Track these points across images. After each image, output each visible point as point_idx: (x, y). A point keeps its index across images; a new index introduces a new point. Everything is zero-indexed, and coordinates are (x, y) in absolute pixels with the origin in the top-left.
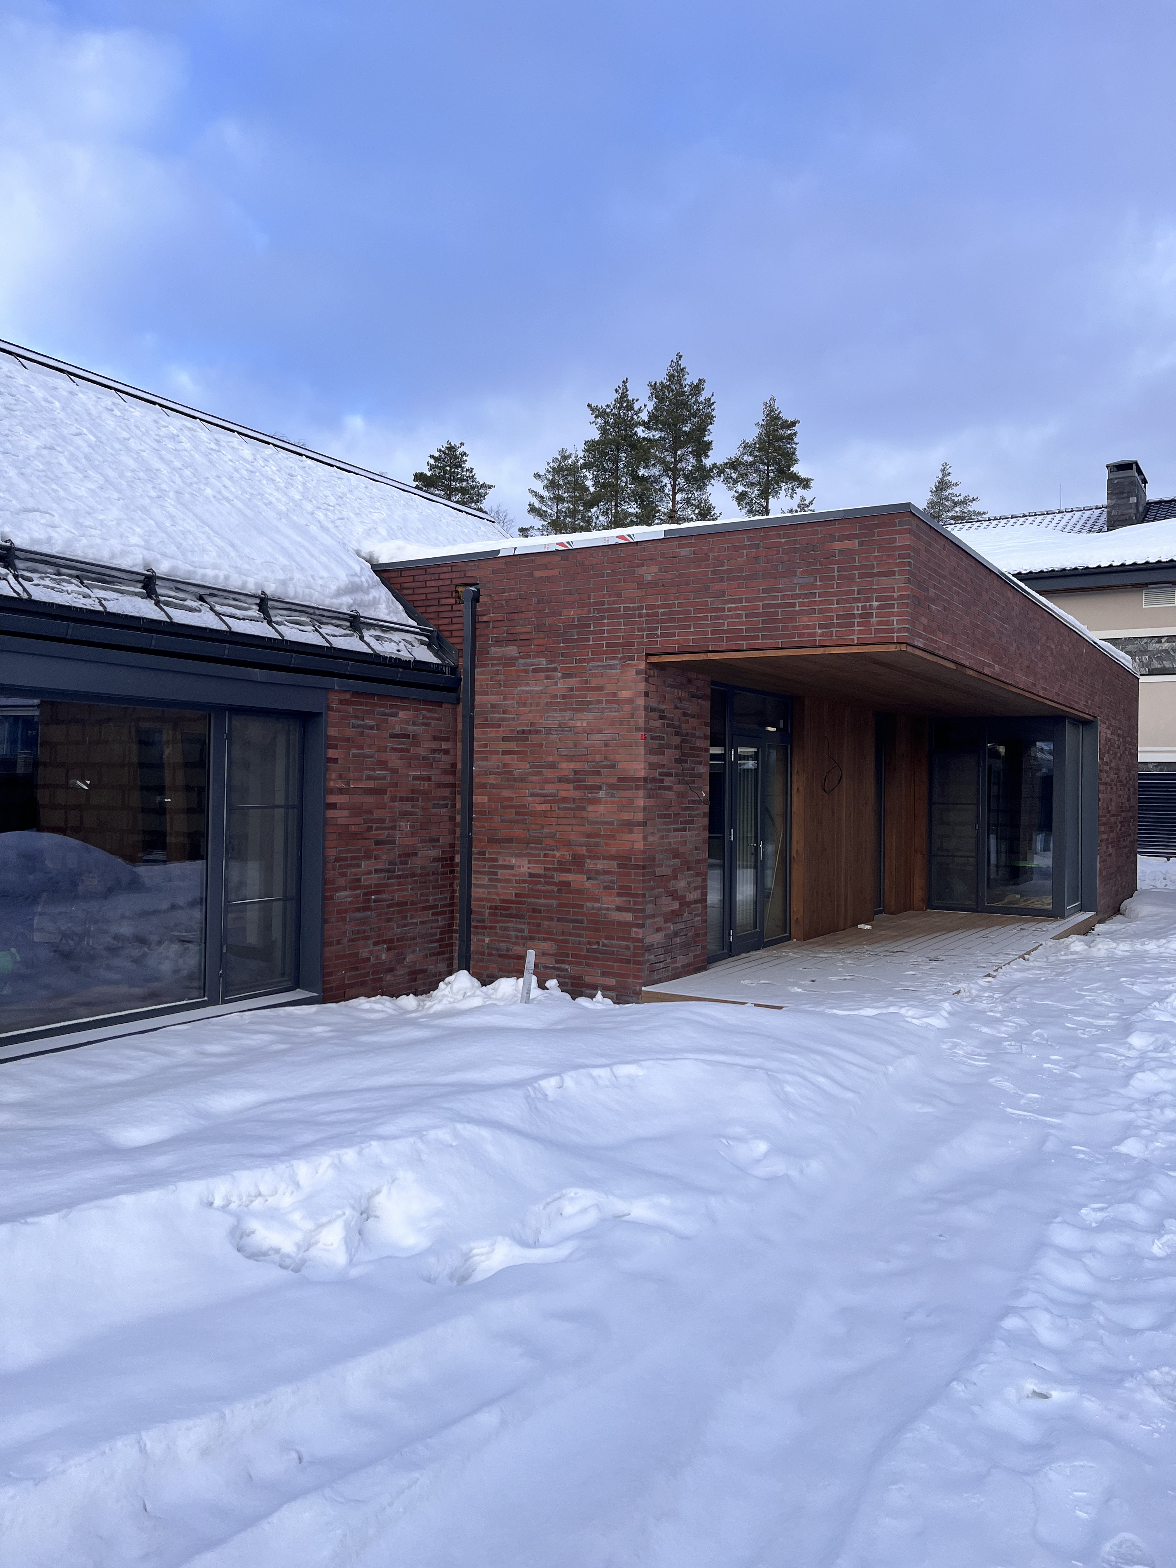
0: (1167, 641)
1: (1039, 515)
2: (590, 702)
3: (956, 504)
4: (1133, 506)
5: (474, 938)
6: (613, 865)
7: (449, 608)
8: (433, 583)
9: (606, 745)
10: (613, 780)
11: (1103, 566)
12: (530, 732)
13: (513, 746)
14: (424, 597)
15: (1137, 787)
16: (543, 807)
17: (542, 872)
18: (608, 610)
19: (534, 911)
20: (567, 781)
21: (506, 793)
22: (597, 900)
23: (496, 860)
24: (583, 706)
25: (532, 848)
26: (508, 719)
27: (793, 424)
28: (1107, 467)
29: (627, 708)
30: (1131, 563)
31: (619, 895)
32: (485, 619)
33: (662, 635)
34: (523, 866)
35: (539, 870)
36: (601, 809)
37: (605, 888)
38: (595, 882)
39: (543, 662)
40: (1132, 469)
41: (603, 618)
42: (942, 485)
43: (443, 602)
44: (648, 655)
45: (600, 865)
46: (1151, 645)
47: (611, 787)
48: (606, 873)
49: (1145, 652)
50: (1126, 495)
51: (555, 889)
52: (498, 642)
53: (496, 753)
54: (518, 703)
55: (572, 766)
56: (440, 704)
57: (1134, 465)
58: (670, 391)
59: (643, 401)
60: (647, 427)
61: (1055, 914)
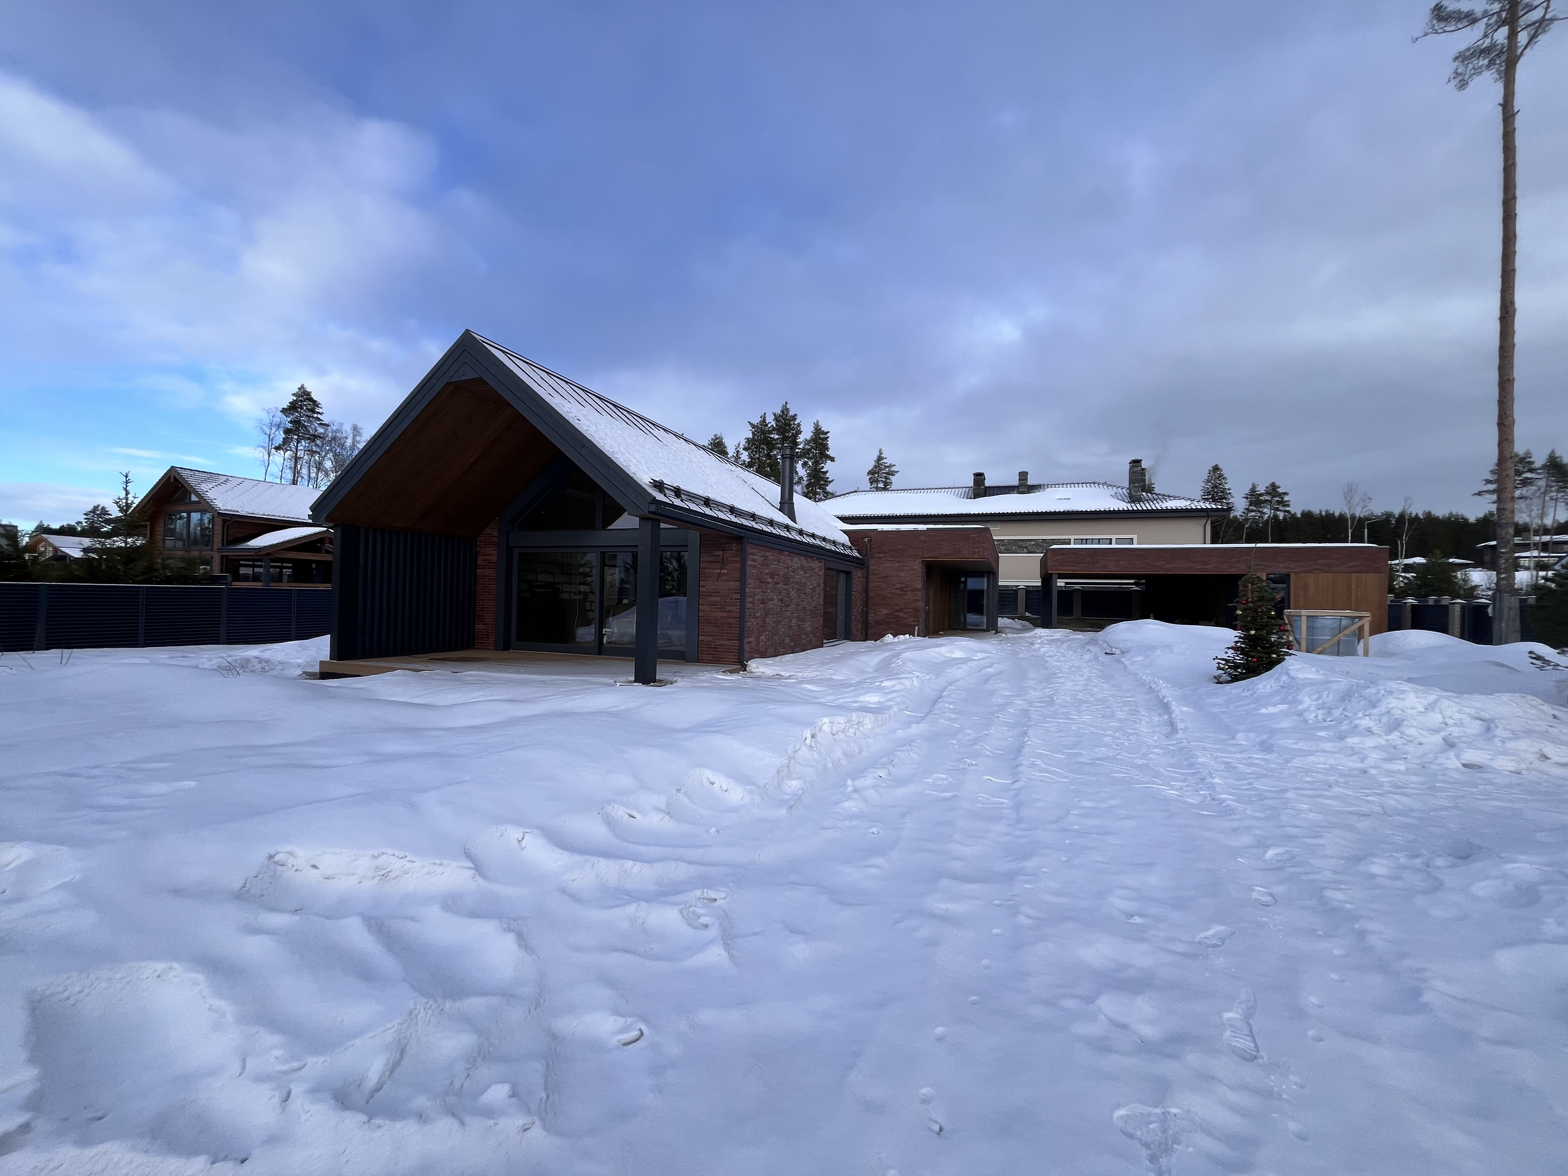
2: (905, 569)
3: (886, 467)
4: (982, 490)
5: (869, 630)
6: (911, 610)
7: (861, 543)
8: (857, 536)
9: (909, 580)
10: (911, 589)
12: (887, 576)
13: (882, 580)
14: (853, 540)
16: (892, 596)
18: (910, 546)
19: (889, 622)
20: (898, 589)
21: (879, 592)
22: (908, 619)
23: (876, 610)
24: (903, 570)
25: (888, 607)
26: (880, 573)
27: (828, 432)
28: (973, 474)
29: (916, 571)
30: (987, 513)
32: (873, 546)
33: (925, 554)
34: (885, 612)
35: (890, 612)
36: (908, 596)
37: (910, 616)
38: (907, 615)
39: (891, 559)
40: (981, 475)
41: (909, 548)
42: (880, 458)
43: (859, 541)
44: (921, 558)
45: (908, 610)
47: (911, 591)
48: (909, 612)
50: (979, 485)
51: (895, 617)
52: (877, 553)
53: (877, 582)
54: (883, 569)
55: (900, 585)
56: (862, 568)
57: (981, 473)
58: (782, 418)
59: (771, 421)
60: (772, 433)
61: (987, 630)
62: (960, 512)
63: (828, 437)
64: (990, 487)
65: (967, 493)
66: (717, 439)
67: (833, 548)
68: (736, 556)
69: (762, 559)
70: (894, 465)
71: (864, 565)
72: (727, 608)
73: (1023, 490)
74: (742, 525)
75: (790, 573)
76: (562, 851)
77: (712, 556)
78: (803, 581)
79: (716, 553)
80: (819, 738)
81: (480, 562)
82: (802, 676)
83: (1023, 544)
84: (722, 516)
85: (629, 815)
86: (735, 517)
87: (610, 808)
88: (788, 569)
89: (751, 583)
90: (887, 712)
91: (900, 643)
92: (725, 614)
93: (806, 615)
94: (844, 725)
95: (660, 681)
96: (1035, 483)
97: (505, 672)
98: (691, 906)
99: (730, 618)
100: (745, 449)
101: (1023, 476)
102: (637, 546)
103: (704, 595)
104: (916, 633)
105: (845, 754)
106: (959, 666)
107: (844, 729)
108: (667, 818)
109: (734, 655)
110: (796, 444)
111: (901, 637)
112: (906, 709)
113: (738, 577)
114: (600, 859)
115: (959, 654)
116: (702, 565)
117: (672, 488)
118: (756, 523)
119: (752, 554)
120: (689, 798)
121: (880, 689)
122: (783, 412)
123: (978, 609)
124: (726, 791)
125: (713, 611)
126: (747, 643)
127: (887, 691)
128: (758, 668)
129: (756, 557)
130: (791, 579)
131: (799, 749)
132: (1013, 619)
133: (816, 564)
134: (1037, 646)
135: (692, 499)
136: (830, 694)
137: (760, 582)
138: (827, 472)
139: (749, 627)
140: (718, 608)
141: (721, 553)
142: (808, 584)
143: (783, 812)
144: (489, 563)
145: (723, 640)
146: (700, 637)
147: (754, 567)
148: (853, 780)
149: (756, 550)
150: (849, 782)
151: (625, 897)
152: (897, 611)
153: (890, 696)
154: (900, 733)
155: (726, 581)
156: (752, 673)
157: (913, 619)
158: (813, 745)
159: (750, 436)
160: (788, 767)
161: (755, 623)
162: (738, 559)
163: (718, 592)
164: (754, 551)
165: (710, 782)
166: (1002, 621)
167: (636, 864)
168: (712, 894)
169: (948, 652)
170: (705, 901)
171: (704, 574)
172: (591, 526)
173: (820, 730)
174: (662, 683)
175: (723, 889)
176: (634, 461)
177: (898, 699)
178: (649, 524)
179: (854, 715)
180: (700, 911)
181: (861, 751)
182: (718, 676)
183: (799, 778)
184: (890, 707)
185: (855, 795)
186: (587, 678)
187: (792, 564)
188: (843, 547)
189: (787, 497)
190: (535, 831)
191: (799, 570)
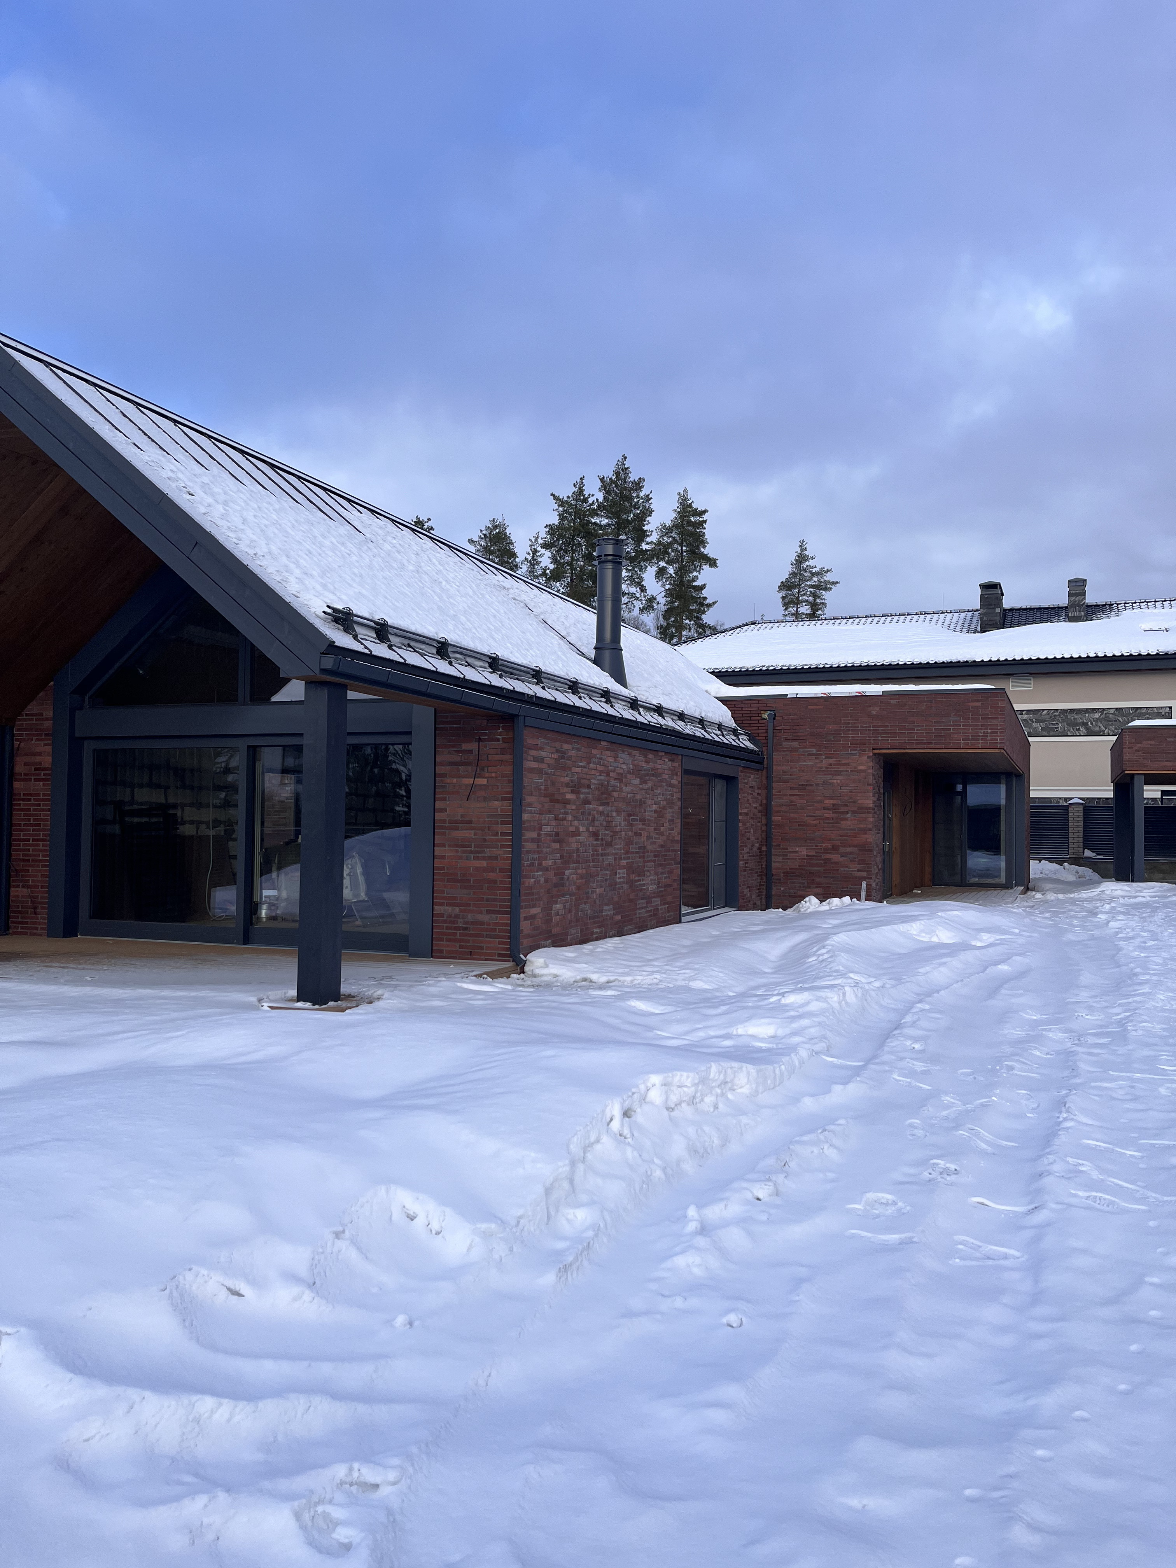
1: (927, 614)
2: (842, 771)
3: (813, 575)
4: (998, 614)
5: (774, 888)
6: (855, 850)
7: (757, 722)
8: (747, 709)
9: (850, 792)
10: (855, 809)
12: (807, 785)
13: (797, 792)
14: (741, 715)
16: (815, 822)
17: (814, 854)
18: (851, 727)
19: (810, 873)
20: (828, 809)
21: (792, 815)
22: (847, 867)
23: (787, 849)
24: (838, 773)
25: (808, 843)
26: (794, 779)
27: (704, 512)
28: (980, 586)
29: (863, 774)
30: (1003, 659)
31: (858, 864)
32: (778, 728)
33: (881, 740)
34: (804, 852)
35: (813, 853)
36: (849, 823)
37: (851, 861)
38: (845, 858)
39: (814, 751)
40: (997, 588)
41: (849, 730)
43: (752, 718)
44: (873, 749)
45: (849, 850)
47: (853, 812)
48: (851, 853)
50: (993, 606)
51: (822, 862)
52: (786, 740)
53: (787, 795)
54: (799, 770)
55: (832, 802)
56: (759, 770)
57: (997, 585)
58: (617, 486)
59: (595, 494)
60: (597, 515)
61: (1007, 886)
62: (954, 658)
63: (705, 521)
64: (1012, 610)
65: (967, 622)
66: (496, 527)
67: (699, 732)
68: (503, 751)
69: (555, 756)
70: (828, 571)
71: (761, 763)
72: (488, 852)
73: (1077, 614)
74: (514, 692)
75: (612, 782)
76: (71, 1375)
77: (458, 752)
78: (638, 797)
79: (465, 746)
80: (639, 1117)
81: (19, 769)
82: (632, 981)
83: (1079, 718)
84: (471, 675)
85: (229, 1289)
86: (501, 676)
87: (189, 1276)
88: (608, 775)
89: (533, 803)
90: (785, 1059)
91: (831, 913)
92: (484, 863)
93: (644, 862)
94: (693, 1089)
95: (350, 997)
96: (1101, 601)
97: (55, 981)
98: (321, 1502)
99: (493, 870)
100: (546, 546)
101: (1077, 586)
102: (302, 735)
103: (442, 828)
104: (863, 894)
105: (693, 1151)
106: (944, 960)
107: (694, 1097)
108: (308, 1295)
109: (500, 943)
110: (641, 535)
111: (836, 901)
112: (828, 1052)
113: (508, 793)
114: (148, 1394)
115: (944, 936)
116: (440, 770)
117: (372, 624)
118: (543, 688)
119: (536, 748)
120: (359, 1249)
121: (779, 1010)
122: (617, 474)
123: (992, 845)
124: (438, 1233)
125: (461, 858)
126: (526, 919)
127: (792, 1013)
128: (546, 966)
129: (543, 754)
130: (615, 794)
131: (598, 1141)
132: (1060, 862)
133: (665, 765)
134: (1102, 917)
135: (412, 644)
136: (679, 1021)
137: (551, 801)
138: (702, 587)
139: (530, 888)
140: (471, 852)
141: (474, 746)
142: (649, 802)
143: (549, 1278)
144: (36, 769)
145: (481, 912)
146: (436, 907)
147: (540, 772)
148: (700, 1206)
149: (542, 740)
150: (692, 1212)
151: (189, 1479)
152: (827, 851)
153: (795, 1025)
154: (809, 1104)
155: (485, 799)
156: (535, 976)
157: (859, 867)
158: (626, 1132)
159: (555, 520)
160: (571, 1181)
161: (542, 880)
162: (507, 757)
163: (470, 822)
164: (540, 741)
165: (408, 1216)
166: (1038, 868)
167: (220, 1404)
168: (369, 1474)
169: (922, 931)
170: (354, 1489)
171: (444, 787)
172: (229, 697)
173: (644, 1099)
174: (354, 1001)
175: (396, 1461)
176: (297, 572)
177: (813, 1031)
178: (323, 694)
179: (714, 1068)
180: (338, 1513)
181: (725, 1142)
182: (465, 986)
183: (591, 1203)
184: (794, 1048)
185: (701, 1241)
186: (205, 993)
187: (615, 765)
188: (720, 729)
189: (608, 635)
190: (23, 1330)
191: (629, 776)
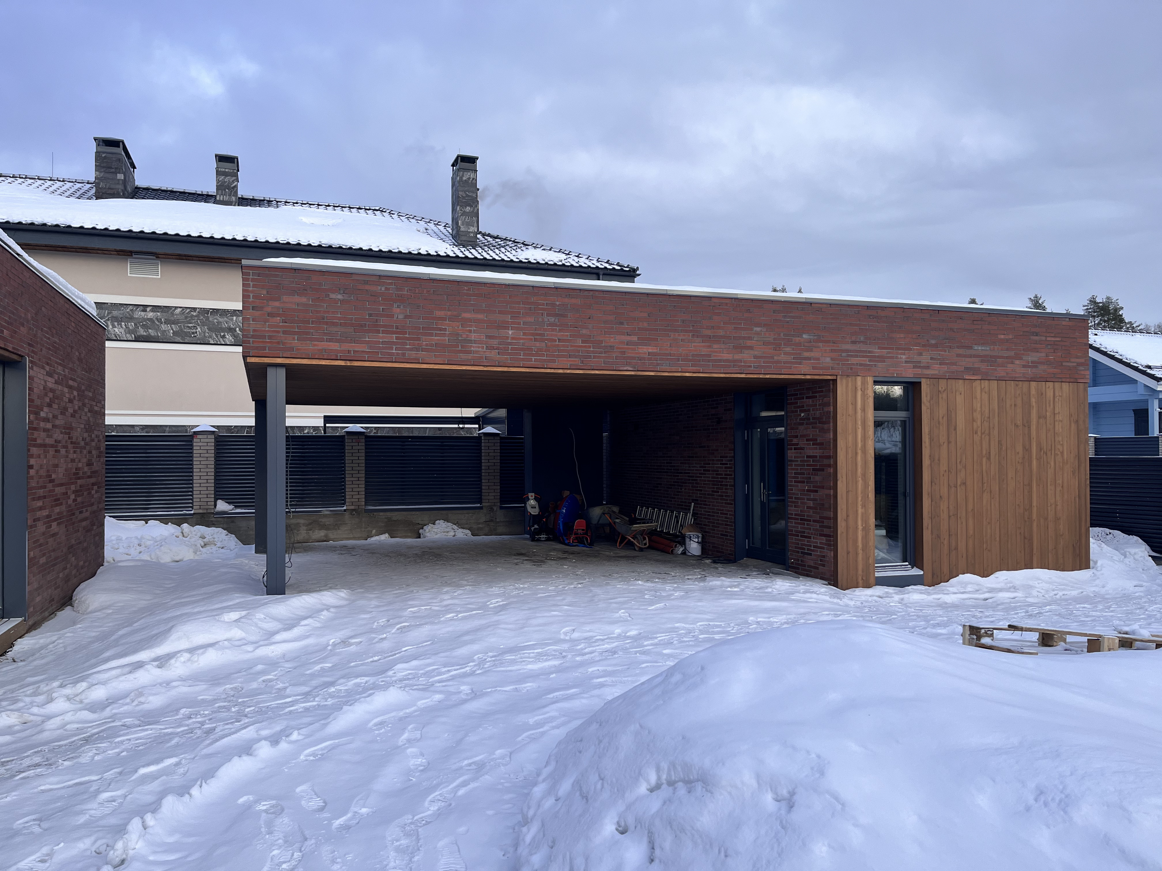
0: (152, 311)
1: (30, 178)
4: (121, 182)
11: (86, 227)
15: (103, 449)
28: (95, 140)
30: (115, 228)
40: (119, 147)
46: (137, 313)
49: (131, 318)
50: (113, 170)
57: (121, 144)
65: (81, 192)
